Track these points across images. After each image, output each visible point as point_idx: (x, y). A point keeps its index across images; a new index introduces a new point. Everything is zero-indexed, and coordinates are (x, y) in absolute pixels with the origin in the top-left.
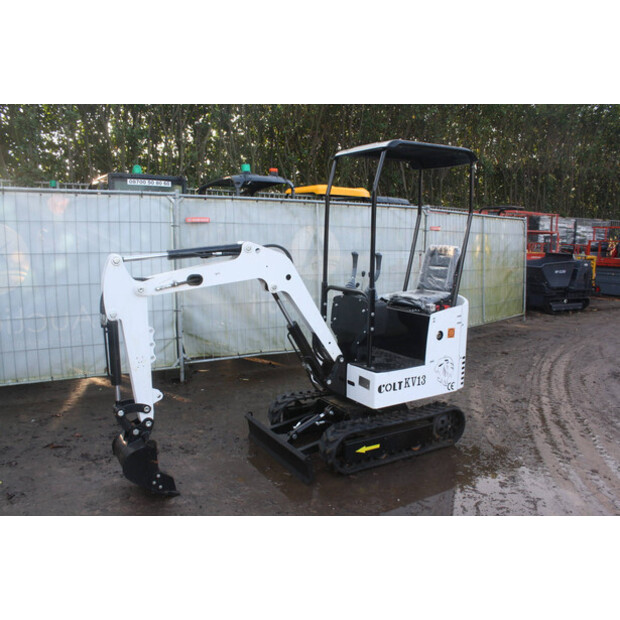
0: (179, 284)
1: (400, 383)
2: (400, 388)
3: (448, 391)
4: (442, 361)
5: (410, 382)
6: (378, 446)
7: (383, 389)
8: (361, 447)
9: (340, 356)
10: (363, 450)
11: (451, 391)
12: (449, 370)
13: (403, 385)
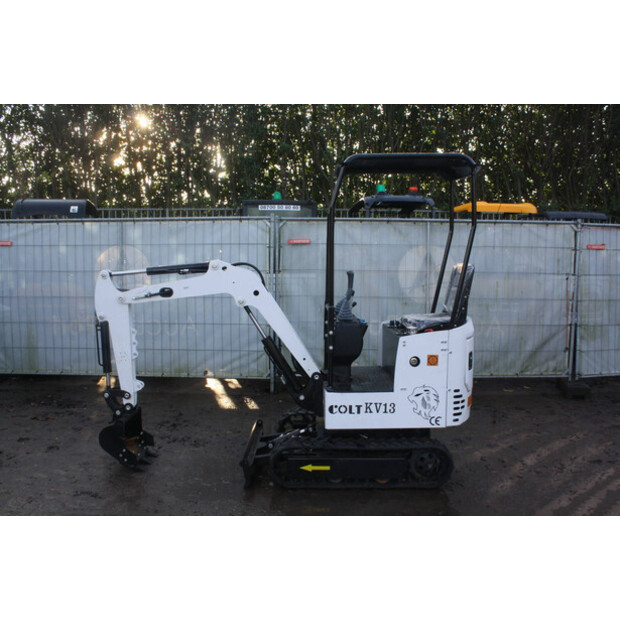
0: (151, 295)
1: (359, 407)
2: (359, 412)
3: (430, 426)
4: (421, 391)
5: (373, 408)
6: (328, 468)
7: (335, 410)
8: (307, 464)
9: (316, 373)
10: (309, 468)
11: (436, 426)
12: (432, 403)
13: (363, 409)
